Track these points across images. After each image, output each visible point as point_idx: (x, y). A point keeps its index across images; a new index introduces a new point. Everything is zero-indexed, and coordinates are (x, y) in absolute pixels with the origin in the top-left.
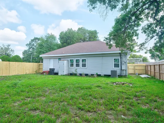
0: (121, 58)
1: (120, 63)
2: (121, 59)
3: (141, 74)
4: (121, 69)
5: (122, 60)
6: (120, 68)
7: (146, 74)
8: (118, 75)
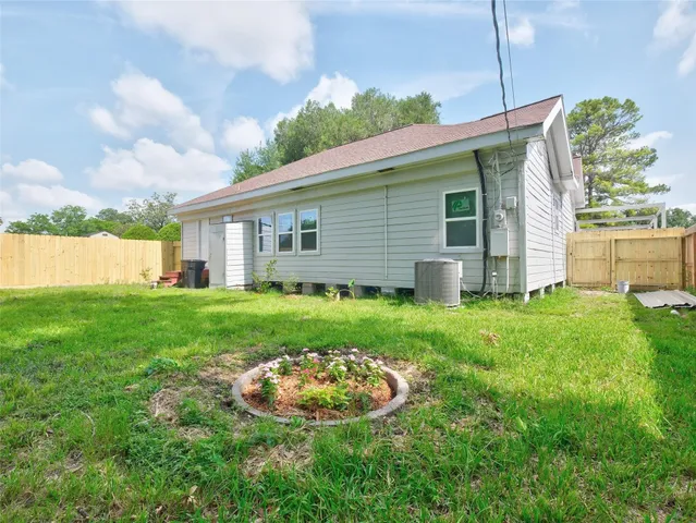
0: (488, 187)
1: (478, 218)
2: (484, 191)
3: (651, 288)
4: (486, 254)
5: (490, 195)
6: (482, 250)
7: (683, 288)
8: (463, 294)
